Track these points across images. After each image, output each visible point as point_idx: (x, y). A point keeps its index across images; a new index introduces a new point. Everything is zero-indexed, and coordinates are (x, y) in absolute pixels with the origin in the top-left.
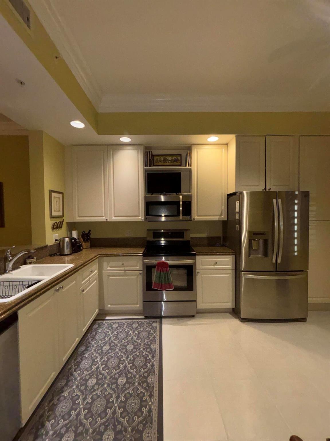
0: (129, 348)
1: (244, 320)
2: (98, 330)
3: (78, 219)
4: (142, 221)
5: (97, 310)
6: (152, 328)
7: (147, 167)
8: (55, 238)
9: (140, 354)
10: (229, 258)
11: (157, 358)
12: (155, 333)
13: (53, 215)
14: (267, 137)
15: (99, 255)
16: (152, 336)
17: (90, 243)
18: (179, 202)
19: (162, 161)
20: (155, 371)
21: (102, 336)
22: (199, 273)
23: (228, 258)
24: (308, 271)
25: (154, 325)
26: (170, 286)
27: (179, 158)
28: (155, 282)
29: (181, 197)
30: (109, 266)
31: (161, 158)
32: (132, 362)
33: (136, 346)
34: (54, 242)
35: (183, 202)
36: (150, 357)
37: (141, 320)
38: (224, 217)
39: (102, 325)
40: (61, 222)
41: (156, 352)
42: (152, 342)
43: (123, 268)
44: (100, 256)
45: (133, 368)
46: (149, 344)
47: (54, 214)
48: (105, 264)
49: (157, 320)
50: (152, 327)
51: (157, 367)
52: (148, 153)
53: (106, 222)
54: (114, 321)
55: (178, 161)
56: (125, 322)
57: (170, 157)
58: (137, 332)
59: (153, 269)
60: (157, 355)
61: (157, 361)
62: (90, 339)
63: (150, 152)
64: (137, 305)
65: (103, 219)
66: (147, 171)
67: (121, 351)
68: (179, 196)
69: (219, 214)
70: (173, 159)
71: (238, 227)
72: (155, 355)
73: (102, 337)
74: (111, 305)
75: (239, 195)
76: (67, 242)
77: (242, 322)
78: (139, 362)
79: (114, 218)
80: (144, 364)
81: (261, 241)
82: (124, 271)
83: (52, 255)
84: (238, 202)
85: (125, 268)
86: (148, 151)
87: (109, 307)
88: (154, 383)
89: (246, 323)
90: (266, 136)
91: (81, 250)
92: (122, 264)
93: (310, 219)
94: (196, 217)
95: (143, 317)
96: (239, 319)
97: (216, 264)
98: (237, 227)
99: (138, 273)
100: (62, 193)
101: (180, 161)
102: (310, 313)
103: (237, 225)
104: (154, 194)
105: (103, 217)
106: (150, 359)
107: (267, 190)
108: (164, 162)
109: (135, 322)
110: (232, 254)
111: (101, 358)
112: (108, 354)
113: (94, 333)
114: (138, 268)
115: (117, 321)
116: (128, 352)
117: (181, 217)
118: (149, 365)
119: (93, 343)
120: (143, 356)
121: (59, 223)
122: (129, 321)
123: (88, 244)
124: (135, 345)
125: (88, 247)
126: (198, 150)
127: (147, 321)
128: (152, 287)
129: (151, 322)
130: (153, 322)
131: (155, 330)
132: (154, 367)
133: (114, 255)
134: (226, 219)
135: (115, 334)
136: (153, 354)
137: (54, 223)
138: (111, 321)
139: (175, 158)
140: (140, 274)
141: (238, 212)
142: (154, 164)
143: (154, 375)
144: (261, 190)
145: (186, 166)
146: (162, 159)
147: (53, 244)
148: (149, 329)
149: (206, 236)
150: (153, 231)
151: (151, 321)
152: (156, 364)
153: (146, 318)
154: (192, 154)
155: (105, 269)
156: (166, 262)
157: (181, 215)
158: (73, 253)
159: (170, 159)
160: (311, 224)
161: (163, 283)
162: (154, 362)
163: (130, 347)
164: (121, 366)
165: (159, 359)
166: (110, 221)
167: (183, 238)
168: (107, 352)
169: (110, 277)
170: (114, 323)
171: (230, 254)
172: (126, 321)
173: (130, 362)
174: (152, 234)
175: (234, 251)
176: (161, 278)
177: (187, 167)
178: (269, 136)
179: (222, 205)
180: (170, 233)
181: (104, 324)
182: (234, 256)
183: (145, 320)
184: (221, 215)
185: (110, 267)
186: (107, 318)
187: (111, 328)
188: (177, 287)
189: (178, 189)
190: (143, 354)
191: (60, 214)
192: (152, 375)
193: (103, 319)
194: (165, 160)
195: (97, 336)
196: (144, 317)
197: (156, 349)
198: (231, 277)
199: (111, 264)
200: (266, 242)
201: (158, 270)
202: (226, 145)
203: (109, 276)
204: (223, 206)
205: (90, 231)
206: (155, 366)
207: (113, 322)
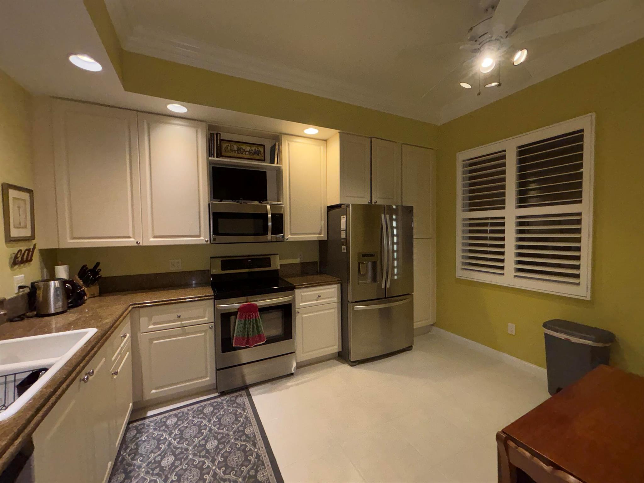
0: (211, 447)
1: (354, 364)
2: (138, 438)
3: (70, 243)
4: (206, 243)
5: (131, 405)
6: (238, 406)
7: (214, 157)
8: (18, 284)
9: (232, 449)
10: (334, 288)
11: (260, 444)
12: (245, 412)
13: (12, 236)
14: (373, 139)
15: (131, 307)
16: (241, 417)
17: (98, 287)
18: (267, 214)
19: (235, 150)
20: (265, 462)
21: (151, 446)
22: (299, 312)
23: (332, 288)
24: (413, 293)
25: (238, 400)
26: (260, 337)
27: (262, 150)
28: (236, 337)
29: (268, 207)
30: (152, 322)
31: (234, 145)
32: (225, 465)
33: (221, 439)
34: (16, 291)
35: (272, 215)
36: (249, 446)
37: (216, 400)
38: (323, 236)
39: (144, 428)
40: (29, 250)
41: (257, 437)
42: (246, 425)
43: (179, 323)
44: (134, 308)
45: (228, 472)
46: (242, 429)
47: (14, 233)
48: (143, 320)
49: (241, 393)
50: (238, 404)
51: (265, 456)
52: (215, 136)
53: (137, 246)
54: (167, 415)
55: (260, 154)
56: (188, 410)
57: (248, 146)
58: (215, 419)
59: (233, 318)
60: (260, 440)
61: (262, 448)
62: (129, 458)
63: (219, 135)
64: (207, 377)
65: (131, 242)
66: (213, 164)
67: (197, 455)
68: (266, 206)
69: (319, 232)
70: (252, 150)
71: (345, 248)
72: (256, 442)
73: (153, 446)
74: (156, 389)
75: (346, 208)
76: (56, 289)
77: (352, 366)
78: (235, 459)
79: (152, 239)
80: (243, 459)
81: (370, 264)
82: (180, 328)
83: (15, 317)
84: (345, 216)
85: (182, 322)
86: (215, 133)
87: (153, 393)
88: (268, 478)
89: (357, 366)
90: (372, 137)
91: (83, 302)
92: (178, 316)
93: (414, 237)
94: (289, 236)
95: (217, 394)
96: (348, 363)
97: (320, 298)
98: (343, 248)
99: (206, 326)
100: (30, 191)
101: (263, 155)
102: (415, 339)
103: (344, 245)
104: (223, 200)
105: (129, 237)
106: (250, 449)
107: (373, 203)
108: (238, 153)
109: (206, 405)
110: (337, 282)
111: (165, 479)
112: (175, 469)
113: (133, 446)
114: (206, 319)
115: (171, 413)
116: (211, 452)
117: (269, 237)
118: (252, 459)
119: (138, 462)
120: (239, 449)
121: (27, 252)
122: (195, 406)
123: (95, 289)
124: (219, 438)
125: (94, 294)
126: (289, 143)
127: (227, 398)
128: (232, 344)
129: (233, 399)
130: (237, 397)
131: (243, 408)
132: (261, 457)
133: (161, 303)
134: (326, 239)
135: (176, 435)
136: (252, 441)
137: (16, 253)
138: (160, 417)
139: (255, 149)
140: (210, 328)
141: (345, 229)
142: (222, 155)
143: (265, 468)
144: (367, 203)
145: (274, 163)
146: (235, 147)
147: (15, 295)
148: (234, 409)
149: (299, 262)
150: (221, 259)
151: (232, 397)
152: (263, 452)
153: (223, 394)
154: (282, 147)
155: (143, 328)
156: (254, 304)
157: (270, 233)
158: (70, 308)
159: (249, 150)
160: (415, 242)
161: (250, 336)
162: (258, 451)
163: (212, 445)
164: (206, 477)
165: (264, 444)
166: (145, 244)
167: (269, 266)
168: (171, 467)
169: (154, 342)
170: (167, 418)
171: (336, 282)
172: (189, 408)
173: (221, 465)
174: (220, 263)
175: (339, 279)
176: (247, 328)
177: (275, 165)
178: (375, 139)
179: (321, 221)
180: (250, 261)
181: (148, 426)
182: (340, 285)
183: (222, 398)
184: (320, 234)
185: (154, 324)
186: (150, 413)
187: (164, 427)
188: (270, 337)
189: (262, 196)
190: (237, 446)
191: (27, 233)
192: (261, 469)
193: (143, 417)
194: (239, 150)
195: (140, 448)
196: (220, 394)
197: (255, 433)
198: (336, 312)
199: (155, 318)
200: (374, 264)
201: (241, 318)
202: (325, 142)
203: (151, 340)
204: (323, 222)
205: (98, 264)
206: (261, 455)
207: (164, 417)
